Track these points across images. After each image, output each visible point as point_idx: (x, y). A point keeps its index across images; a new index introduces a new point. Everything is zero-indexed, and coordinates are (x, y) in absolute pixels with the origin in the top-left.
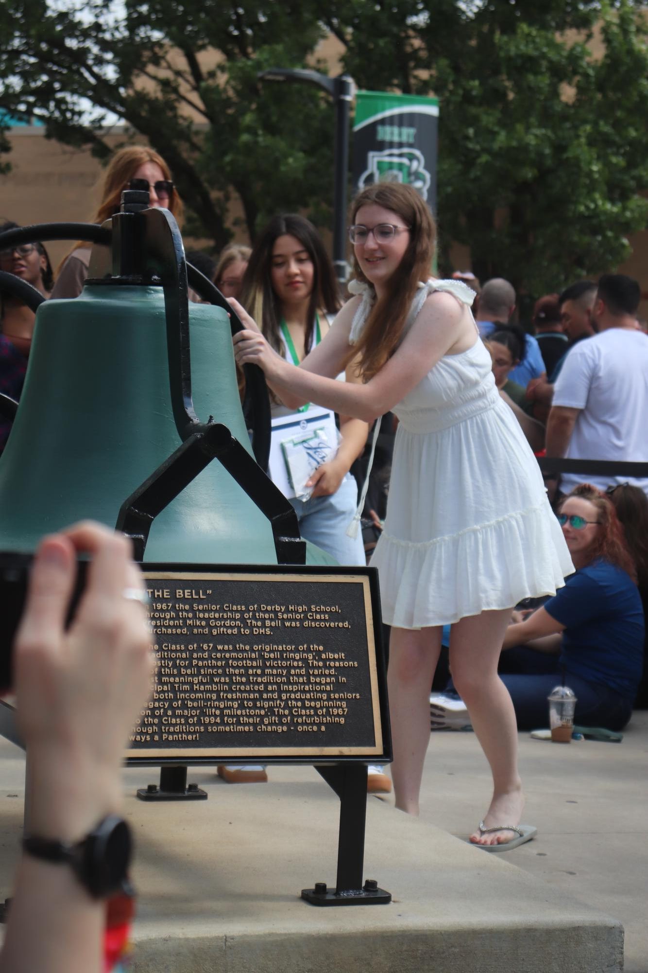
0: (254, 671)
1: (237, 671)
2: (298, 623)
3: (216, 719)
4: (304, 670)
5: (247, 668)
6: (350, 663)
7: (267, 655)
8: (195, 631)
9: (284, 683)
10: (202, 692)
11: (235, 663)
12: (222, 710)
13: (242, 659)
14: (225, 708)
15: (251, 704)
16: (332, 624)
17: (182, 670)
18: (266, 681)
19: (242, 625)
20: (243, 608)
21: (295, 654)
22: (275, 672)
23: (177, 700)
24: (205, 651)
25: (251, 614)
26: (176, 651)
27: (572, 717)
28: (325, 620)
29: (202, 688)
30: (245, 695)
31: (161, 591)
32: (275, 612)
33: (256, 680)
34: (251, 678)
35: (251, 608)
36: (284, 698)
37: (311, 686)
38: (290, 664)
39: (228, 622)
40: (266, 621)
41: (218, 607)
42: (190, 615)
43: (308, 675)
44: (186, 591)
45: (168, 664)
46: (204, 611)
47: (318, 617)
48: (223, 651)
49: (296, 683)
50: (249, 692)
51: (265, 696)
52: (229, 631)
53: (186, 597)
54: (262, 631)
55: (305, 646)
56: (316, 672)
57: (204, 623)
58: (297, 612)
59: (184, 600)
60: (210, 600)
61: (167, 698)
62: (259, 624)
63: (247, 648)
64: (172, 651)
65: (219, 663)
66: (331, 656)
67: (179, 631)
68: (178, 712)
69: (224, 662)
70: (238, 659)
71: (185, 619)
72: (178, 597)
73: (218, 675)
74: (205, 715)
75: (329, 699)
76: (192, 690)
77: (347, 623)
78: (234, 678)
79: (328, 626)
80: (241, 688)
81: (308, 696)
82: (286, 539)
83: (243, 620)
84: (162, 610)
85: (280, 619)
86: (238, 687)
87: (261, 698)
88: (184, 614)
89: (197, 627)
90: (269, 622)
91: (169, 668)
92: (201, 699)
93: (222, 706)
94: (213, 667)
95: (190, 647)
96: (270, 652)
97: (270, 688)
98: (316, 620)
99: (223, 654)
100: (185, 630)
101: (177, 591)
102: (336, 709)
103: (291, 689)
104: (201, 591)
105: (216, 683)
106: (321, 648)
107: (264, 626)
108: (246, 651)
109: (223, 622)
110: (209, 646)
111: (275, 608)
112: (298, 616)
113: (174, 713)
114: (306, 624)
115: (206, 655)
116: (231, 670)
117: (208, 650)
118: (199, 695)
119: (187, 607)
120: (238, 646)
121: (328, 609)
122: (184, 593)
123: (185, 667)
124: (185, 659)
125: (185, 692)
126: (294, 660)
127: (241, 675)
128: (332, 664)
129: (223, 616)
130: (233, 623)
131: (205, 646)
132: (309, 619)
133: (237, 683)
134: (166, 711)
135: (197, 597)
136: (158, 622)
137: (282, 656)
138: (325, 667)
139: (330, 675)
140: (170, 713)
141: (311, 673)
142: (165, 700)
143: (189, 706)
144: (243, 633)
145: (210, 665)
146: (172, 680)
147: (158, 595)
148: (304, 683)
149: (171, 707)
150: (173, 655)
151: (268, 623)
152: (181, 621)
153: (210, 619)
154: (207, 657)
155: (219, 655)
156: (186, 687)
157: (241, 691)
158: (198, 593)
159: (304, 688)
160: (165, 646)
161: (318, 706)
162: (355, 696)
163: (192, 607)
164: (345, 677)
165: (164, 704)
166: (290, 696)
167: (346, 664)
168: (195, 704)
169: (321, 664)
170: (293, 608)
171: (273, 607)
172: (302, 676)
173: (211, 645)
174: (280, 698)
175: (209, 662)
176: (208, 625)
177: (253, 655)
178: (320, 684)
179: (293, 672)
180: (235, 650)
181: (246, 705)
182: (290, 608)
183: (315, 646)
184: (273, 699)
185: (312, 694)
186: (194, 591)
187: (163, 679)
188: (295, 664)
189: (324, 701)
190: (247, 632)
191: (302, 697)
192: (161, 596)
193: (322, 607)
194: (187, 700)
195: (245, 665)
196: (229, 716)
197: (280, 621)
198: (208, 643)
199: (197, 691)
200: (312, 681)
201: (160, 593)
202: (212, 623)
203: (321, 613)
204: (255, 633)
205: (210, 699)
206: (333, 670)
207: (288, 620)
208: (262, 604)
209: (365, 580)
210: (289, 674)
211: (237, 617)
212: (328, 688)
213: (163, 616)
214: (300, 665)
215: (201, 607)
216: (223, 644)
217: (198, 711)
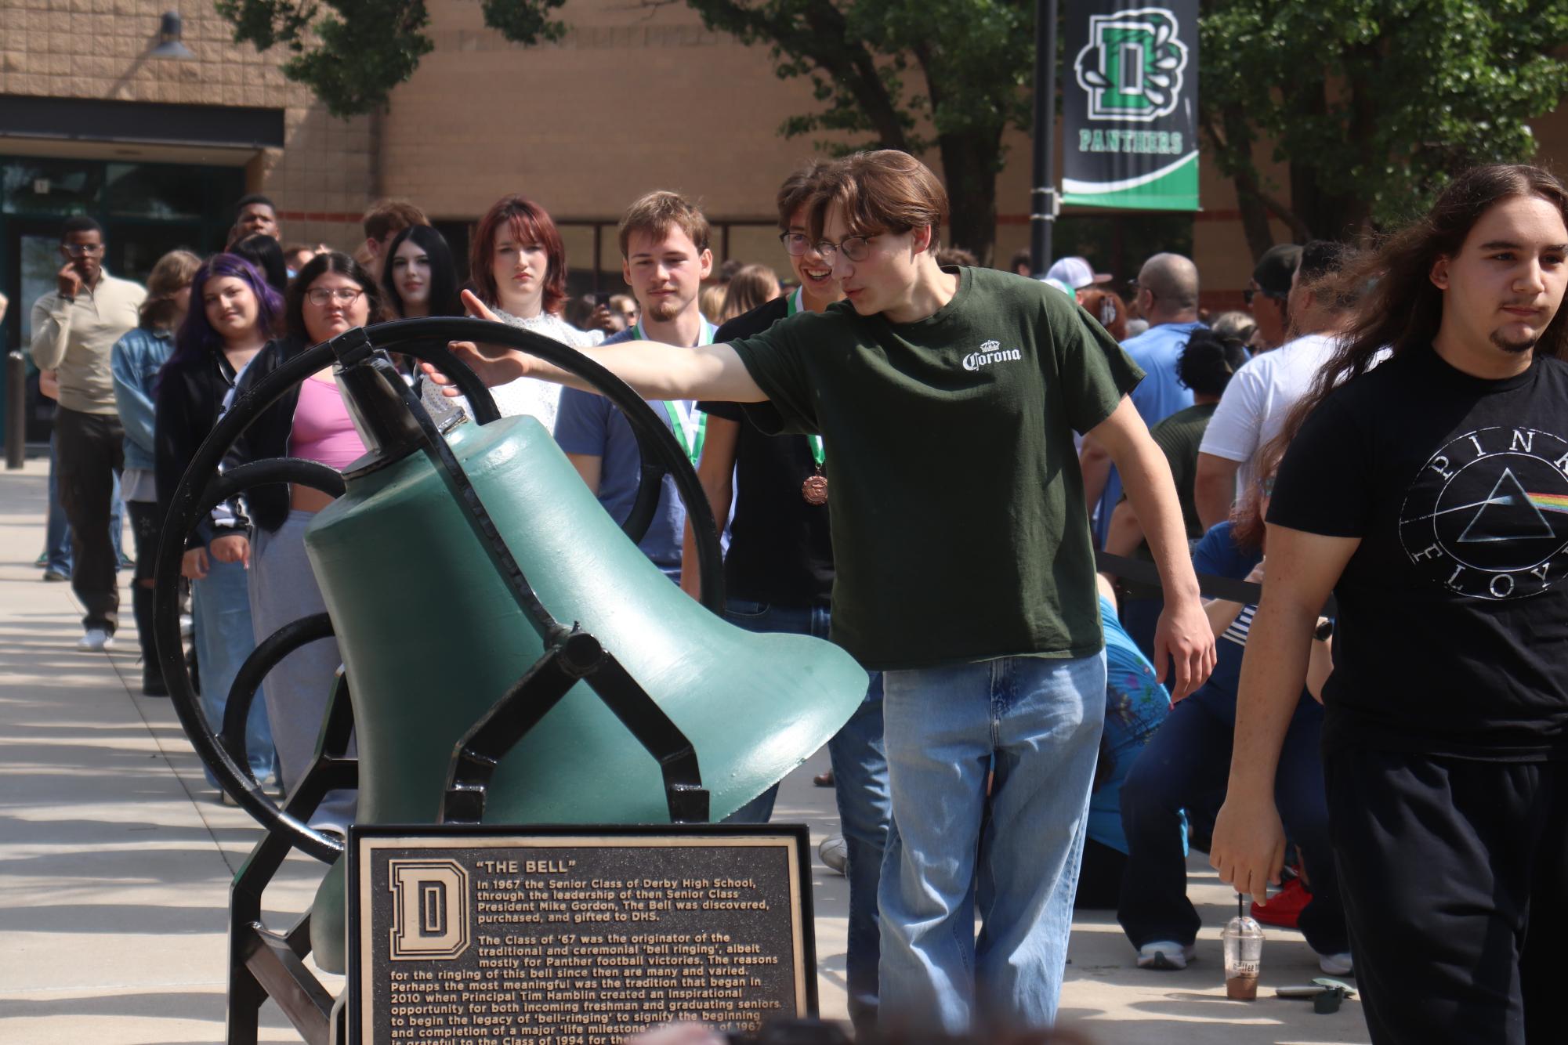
0: (633, 971)
1: (608, 973)
2: (695, 904)
3: (577, 1039)
4: (702, 969)
5: (622, 968)
6: (767, 959)
7: (650, 949)
8: (552, 917)
9: (673, 988)
10: (558, 1002)
11: (606, 961)
12: (586, 1026)
13: (616, 955)
14: (591, 1023)
15: (626, 1017)
16: (743, 905)
17: (532, 971)
18: (648, 985)
19: (617, 909)
20: (619, 884)
21: (689, 946)
22: (661, 972)
23: (524, 1013)
24: (564, 945)
25: (629, 892)
26: (524, 945)
27: (1258, 962)
28: (733, 899)
29: (559, 996)
30: (619, 1005)
31: (505, 863)
32: (664, 889)
33: (635, 984)
34: (628, 981)
35: (630, 884)
36: (673, 1008)
37: (711, 991)
38: (682, 961)
39: (598, 904)
40: (651, 902)
41: (584, 883)
42: (545, 896)
43: (708, 976)
44: (540, 863)
45: (513, 964)
46: (564, 890)
47: (724, 894)
48: (590, 944)
49: (690, 988)
50: (626, 1000)
51: (646, 1006)
52: (599, 917)
53: (540, 870)
54: (644, 916)
55: (705, 936)
56: (719, 972)
57: (563, 906)
58: (694, 889)
59: (536, 876)
60: (573, 874)
61: (510, 1010)
62: (641, 905)
63: (624, 939)
64: (519, 946)
65: (584, 962)
66: (741, 948)
67: (529, 918)
68: (525, 1030)
69: (590, 960)
70: (610, 955)
71: (537, 901)
72: (528, 870)
73: (582, 978)
74: (561, 1032)
75: (736, 1009)
76: (545, 1000)
77: (764, 903)
78: (604, 982)
79: (737, 907)
80: (614, 996)
81: (707, 1005)
82: (682, 788)
83: (618, 901)
84: (506, 890)
85: (668, 899)
86: (609, 994)
87: (641, 1009)
88: (537, 894)
89: (554, 911)
90: (654, 902)
91: (514, 970)
92: (557, 1012)
93: (586, 1021)
94: (575, 967)
95: (544, 940)
96: (656, 944)
97: (653, 995)
98: (721, 899)
99: (589, 949)
100: (538, 916)
101: (528, 863)
102: (745, 1023)
103: (683, 996)
104: (560, 863)
105: (579, 989)
106: (727, 938)
107: (647, 909)
108: (620, 943)
109: (590, 905)
110: (570, 939)
111: (663, 884)
112: (695, 895)
113: (519, 1031)
114: (706, 905)
115: (566, 951)
116: (600, 970)
117: (569, 944)
118: (554, 1006)
119: (541, 885)
120: (610, 937)
121: (738, 883)
122: (537, 865)
123: (536, 968)
124: (537, 957)
125: (537, 1001)
126: (689, 955)
127: (613, 978)
128: (742, 960)
129: (590, 896)
130: (604, 906)
131: (565, 939)
132: (711, 899)
133: (607, 989)
134: (508, 1028)
135: (555, 870)
136: (500, 906)
137: (671, 949)
138: (732, 964)
139: (738, 976)
140: (513, 1031)
141: (712, 972)
142: (507, 1013)
143: (540, 1021)
144: (617, 919)
145: (571, 964)
146: (517, 985)
147: (502, 869)
148: (701, 987)
149: (515, 1023)
150: (520, 953)
151: (653, 904)
152: (532, 905)
153: (572, 900)
154: (566, 953)
155: (583, 950)
156: (538, 995)
157: (612, 1000)
158: (556, 865)
159: (701, 994)
160: (510, 939)
161: (721, 1019)
162: (773, 1005)
163: (547, 885)
164: (759, 977)
165: (505, 1020)
166: (681, 1006)
167: (762, 960)
168: (549, 1019)
169: (726, 960)
170: (688, 883)
171: (661, 883)
172: (699, 977)
173: (573, 937)
174: (667, 1009)
175: (570, 960)
176: (570, 909)
177: (632, 950)
178: (724, 988)
179: (686, 972)
180: (606, 943)
181: (619, 1019)
182: (685, 883)
183: (719, 936)
184: (658, 1010)
185: (712, 1003)
186: (550, 863)
187: (505, 984)
188: (690, 961)
189: (729, 1011)
190: (624, 917)
191: (698, 1007)
192: (505, 871)
193: (730, 881)
194: (538, 1012)
195: (619, 964)
196: (596, 1035)
197: (669, 902)
198: (570, 934)
199: (552, 1001)
200: (712, 985)
201: (504, 867)
202: (575, 906)
203: (728, 888)
204: (634, 919)
205: (570, 1012)
206: (743, 969)
207: (681, 899)
208: (647, 878)
209: (790, 842)
210: (680, 973)
211: (610, 898)
212: (735, 994)
213: (507, 898)
214: (697, 962)
215: (560, 885)
216: (590, 934)
217: (553, 1029)
